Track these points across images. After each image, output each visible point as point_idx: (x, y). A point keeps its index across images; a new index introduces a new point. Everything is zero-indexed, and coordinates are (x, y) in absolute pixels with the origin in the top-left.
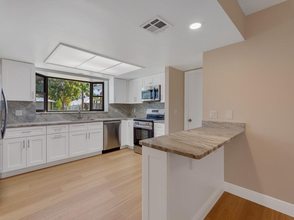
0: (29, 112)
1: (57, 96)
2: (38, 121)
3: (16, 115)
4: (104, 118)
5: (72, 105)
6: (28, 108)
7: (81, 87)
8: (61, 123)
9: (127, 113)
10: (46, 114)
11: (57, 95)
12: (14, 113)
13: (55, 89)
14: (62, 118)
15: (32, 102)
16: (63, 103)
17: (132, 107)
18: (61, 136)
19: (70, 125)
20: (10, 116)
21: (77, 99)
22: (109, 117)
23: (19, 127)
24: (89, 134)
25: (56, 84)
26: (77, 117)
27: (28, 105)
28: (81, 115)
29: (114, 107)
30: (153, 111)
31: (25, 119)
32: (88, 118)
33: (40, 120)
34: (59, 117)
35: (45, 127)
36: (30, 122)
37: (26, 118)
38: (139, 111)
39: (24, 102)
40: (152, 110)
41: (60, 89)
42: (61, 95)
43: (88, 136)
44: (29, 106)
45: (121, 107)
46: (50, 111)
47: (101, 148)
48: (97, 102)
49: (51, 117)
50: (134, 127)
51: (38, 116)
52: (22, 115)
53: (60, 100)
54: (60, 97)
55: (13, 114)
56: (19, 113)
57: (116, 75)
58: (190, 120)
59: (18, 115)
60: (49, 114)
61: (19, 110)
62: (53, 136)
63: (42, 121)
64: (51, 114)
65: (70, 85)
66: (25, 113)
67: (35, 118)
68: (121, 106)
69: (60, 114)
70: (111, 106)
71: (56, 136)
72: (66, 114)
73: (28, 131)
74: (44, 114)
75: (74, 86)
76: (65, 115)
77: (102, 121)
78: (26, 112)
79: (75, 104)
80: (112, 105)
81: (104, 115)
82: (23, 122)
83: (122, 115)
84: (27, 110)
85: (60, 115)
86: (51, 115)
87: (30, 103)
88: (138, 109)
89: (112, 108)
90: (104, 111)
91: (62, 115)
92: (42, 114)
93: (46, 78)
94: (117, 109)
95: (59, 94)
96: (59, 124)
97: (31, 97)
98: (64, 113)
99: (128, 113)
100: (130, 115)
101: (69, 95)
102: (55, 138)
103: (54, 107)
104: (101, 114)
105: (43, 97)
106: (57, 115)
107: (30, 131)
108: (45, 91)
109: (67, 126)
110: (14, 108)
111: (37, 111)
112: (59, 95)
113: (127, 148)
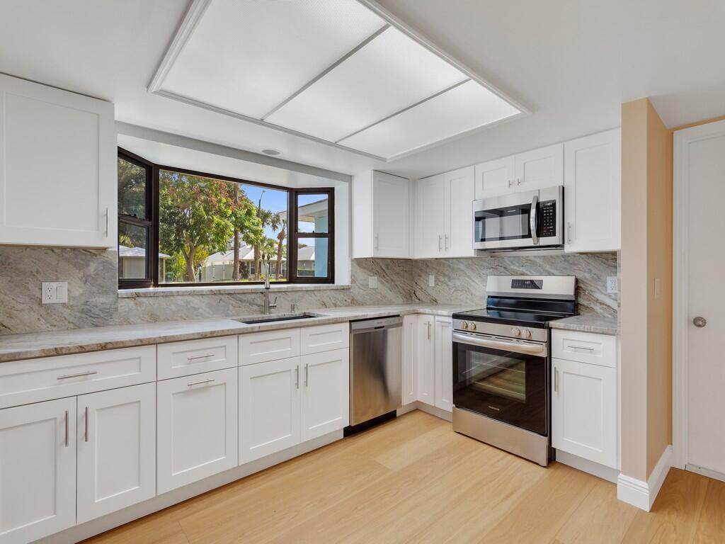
0: (94, 289)
1: (174, 243)
2: (126, 322)
3: (43, 302)
4: (340, 306)
5: (208, 264)
6: (90, 276)
7: (234, 218)
8: (212, 333)
9: (403, 289)
10: (155, 295)
11: (175, 239)
12: (36, 292)
13: (170, 224)
14: (208, 310)
15: (104, 249)
16: (188, 259)
17: (421, 270)
18: (210, 383)
19: (242, 338)
20: (21, 307)
21: (223, 250)
22: (354, 303)
23: (46, 354)
24: (307, 368)
25: (173, 213)
26: (257, 305)
27: (92, 264)
28: (271, 297)
29: (368, 270)
30: (516, 284)
31: (78, 315)
32: (293, 308)
33: (132, 319)
34: (197, 307)
35: (152, 349)
36: (96, 326)
37: (82, 311)
38: (450, 284)
39: (74, 249)
40: (513, 281)
41: (183, 226)
42: (184, 241)
43: (301, 377)
44: (93, 267)
45: (387, 271)
46: (164, 283)
47: (343, 419)
48: (268, 258)
49: (173, 307)
50: (453, 342)
51: (125, 306)
52: (66, 301)
53: (181, 252)
54: (182, 245)
55: (32, 298)
56: (57, 292)
57: (388, 157)
58: (699, 322)
59: (51, 301)
60: (166, 295)
61: (57, 280)
62: (183, 385)
63: (139, 321)
64: (173, 296)
65: (207, 214)
66: (77, 292)
67: (116, 309)
68: (387, 266)
69: (202, 294)
70: (359, 265)
71: (194, 387)
72: (221, 296)
73: (84, 370)
74: (146, 295)
75: (216, 219)
76: (218, 298)
77: (346, 322)
78: (81, 291)
79: (217, 263)
80: (361, 263)
81: (340, 296)
82: (71, 326)
83: (390, 295)
84: (85, 282)
85: (200, 298)
86: (172, 298)
87: (95, 255)
88: (445, 275)
89: (361, 275)
90: (333, 283)
91: (206, 300)
92: (138, 295)
93: (152, 171)
94: (376, 278)
95: (180, 237)
96: (204, 337)
97: (98, 230)
98: (213, 293)
99: (405, 287)
100: (414, 297)
101: (203, 241)
102: (188, 393)
103: (167, 271)
104: (329, 293)
105: (141, 246)
106: (190, 298)
107: (91, 369)
108: (149, 216)
109: (231, 342)
110: (38, 272)
111: (124, 284)
112: (179, 240)
113: (417, 409)
